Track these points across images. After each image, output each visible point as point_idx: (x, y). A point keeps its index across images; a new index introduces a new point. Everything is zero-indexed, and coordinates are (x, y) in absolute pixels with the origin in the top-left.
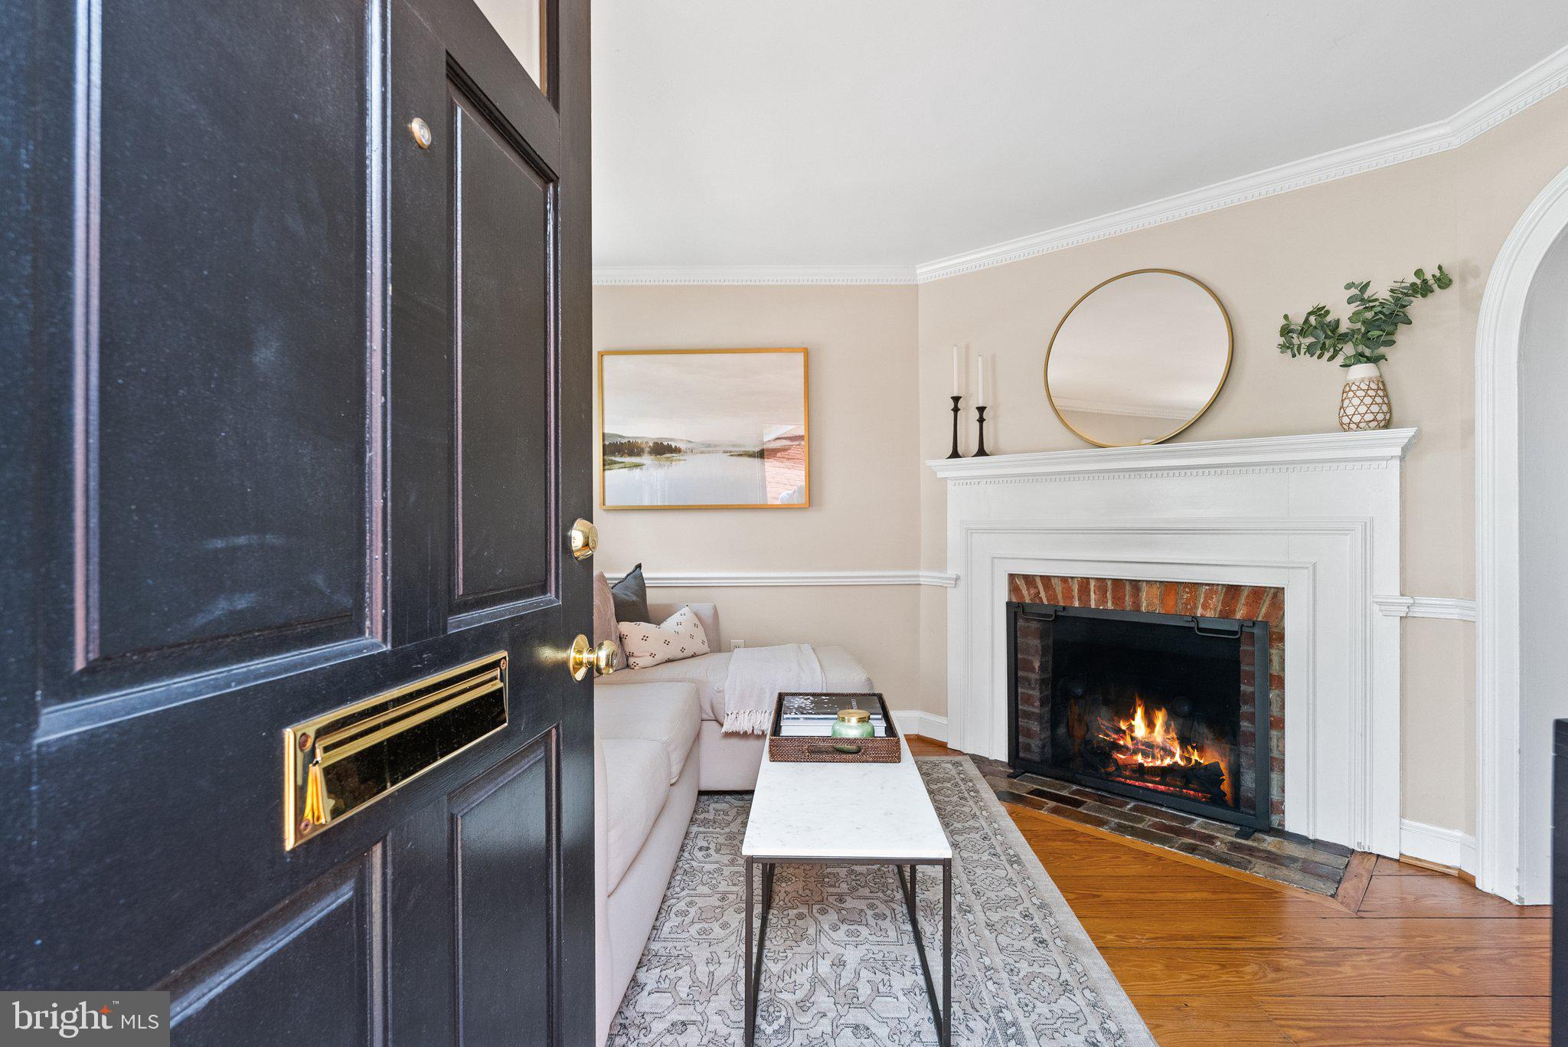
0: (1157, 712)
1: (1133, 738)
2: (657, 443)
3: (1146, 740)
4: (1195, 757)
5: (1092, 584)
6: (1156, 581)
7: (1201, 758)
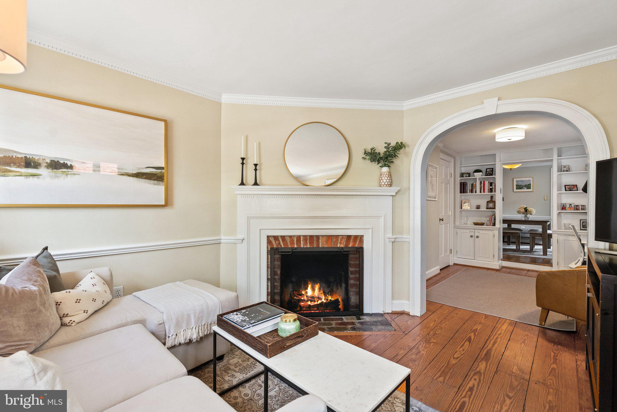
0: (316, 285)
1: (307, 296)
2: (53, 161)
3: (312, 296)
4: (330, 298)
5: (302, 238)
6: (325, 235)
7: (332, 298)
